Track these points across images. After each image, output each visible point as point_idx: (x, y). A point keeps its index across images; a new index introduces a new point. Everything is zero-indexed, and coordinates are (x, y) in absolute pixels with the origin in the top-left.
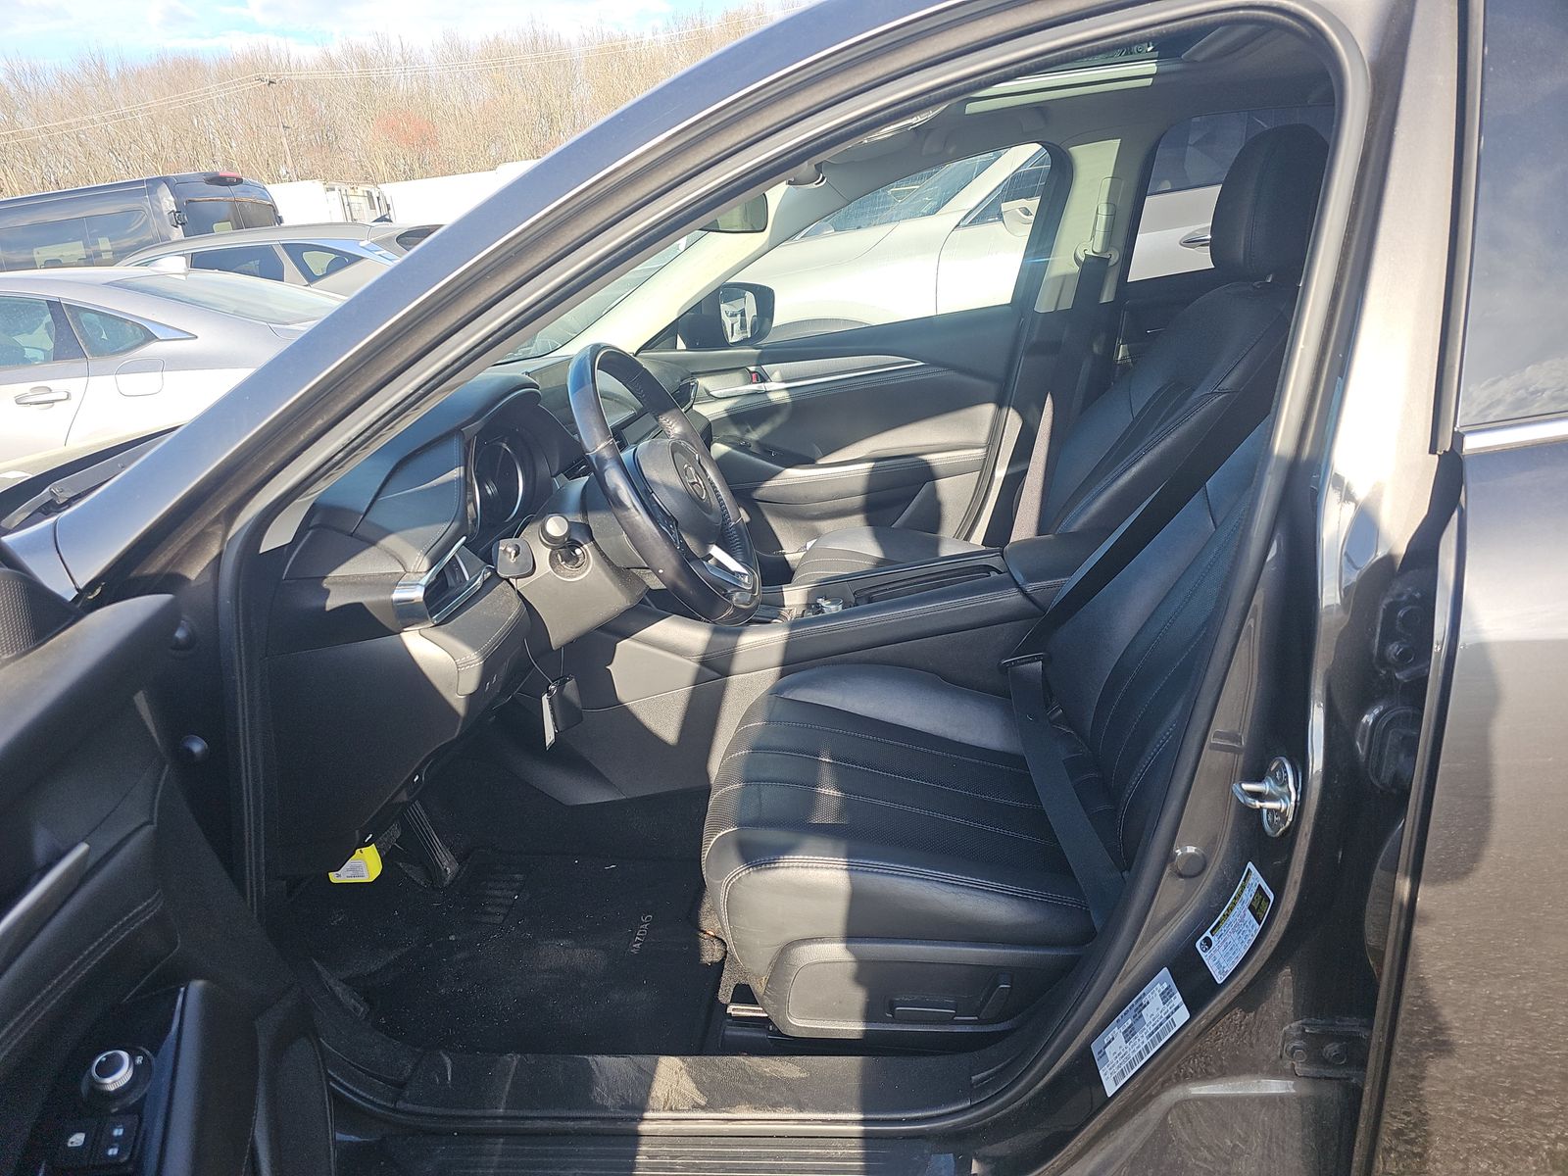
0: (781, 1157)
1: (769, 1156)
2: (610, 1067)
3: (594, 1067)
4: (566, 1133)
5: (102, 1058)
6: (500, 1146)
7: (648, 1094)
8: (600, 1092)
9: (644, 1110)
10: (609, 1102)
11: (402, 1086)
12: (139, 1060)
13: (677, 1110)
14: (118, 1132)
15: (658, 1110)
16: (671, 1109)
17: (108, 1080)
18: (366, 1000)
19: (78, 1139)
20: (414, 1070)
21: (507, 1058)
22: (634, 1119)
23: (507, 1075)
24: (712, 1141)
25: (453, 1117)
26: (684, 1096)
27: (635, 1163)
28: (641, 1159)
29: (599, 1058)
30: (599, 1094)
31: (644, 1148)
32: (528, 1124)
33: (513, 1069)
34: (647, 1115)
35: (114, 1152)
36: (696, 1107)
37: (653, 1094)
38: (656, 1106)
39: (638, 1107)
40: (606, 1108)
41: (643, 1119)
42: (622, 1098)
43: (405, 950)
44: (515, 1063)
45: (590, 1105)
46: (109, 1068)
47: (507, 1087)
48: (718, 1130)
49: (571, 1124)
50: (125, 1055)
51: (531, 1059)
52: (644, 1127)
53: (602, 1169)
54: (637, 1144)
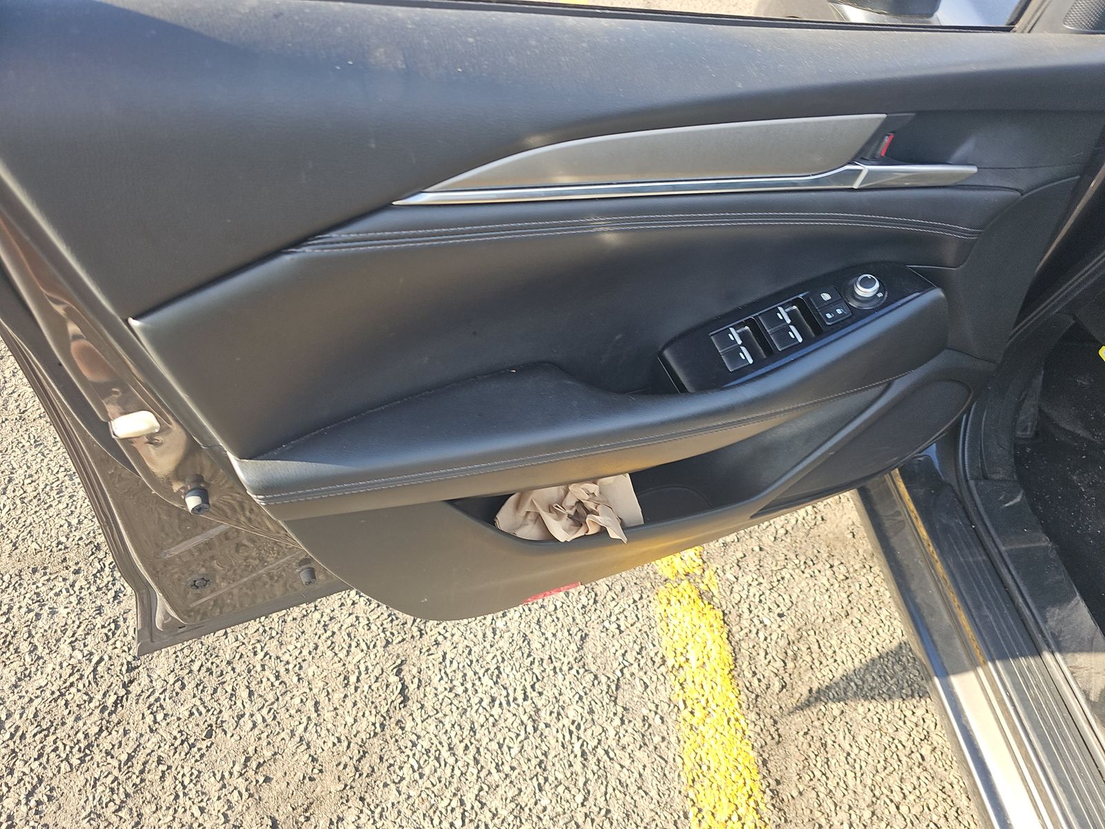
0: (1084, 777)
1: (1079, 766)
2: (1080, 614)
3: (1073, 603)
4: (1012, 600)
5: (869, 276)
6: (980, 558)
7: (1074, 651)
8: (1055, 615)
9: (1060, 651)
10: (1051, 623)
11: (986, 478)
12: (880, 295)
13: (1074, 678)
14: (839, 311)
15: (1066, 663)
16: (1072, 673)
17: (860, 287)
18: (1037, 434)
19: (826, 297)
20: (999, 480)
21: (1045, 538)
22: (1049, 646)
23: (1031, 542)
24: (1066, 714)
25: (982, 520)
26: (1089, 681)
27: (1017, 657)
28: (1023, 661)
29: (1082, 604)
30: (1054, 614)
31: (1032, 661)
32: (1004, 571)
33: (1037, 545)
34: (1058, 656)
35: (829, 316)
36: (1086, 694)
37: (1077, 655)
38: (1069, 660)
39: (1059, 646)
40: (1046, 622)
41: (1053, 653)
42: (1060, 632)
43: (1090, 437)
44: (1043, 544)
45: (1042, 609)
46: (866, 284)
47: (1023, 546)
48: (1077, 717)
49: (1020, 600)
50: (877, 285)
51: (1053, 555)
52: (1047, 656)
53: (1001, 634)
54: (1033, 655)
